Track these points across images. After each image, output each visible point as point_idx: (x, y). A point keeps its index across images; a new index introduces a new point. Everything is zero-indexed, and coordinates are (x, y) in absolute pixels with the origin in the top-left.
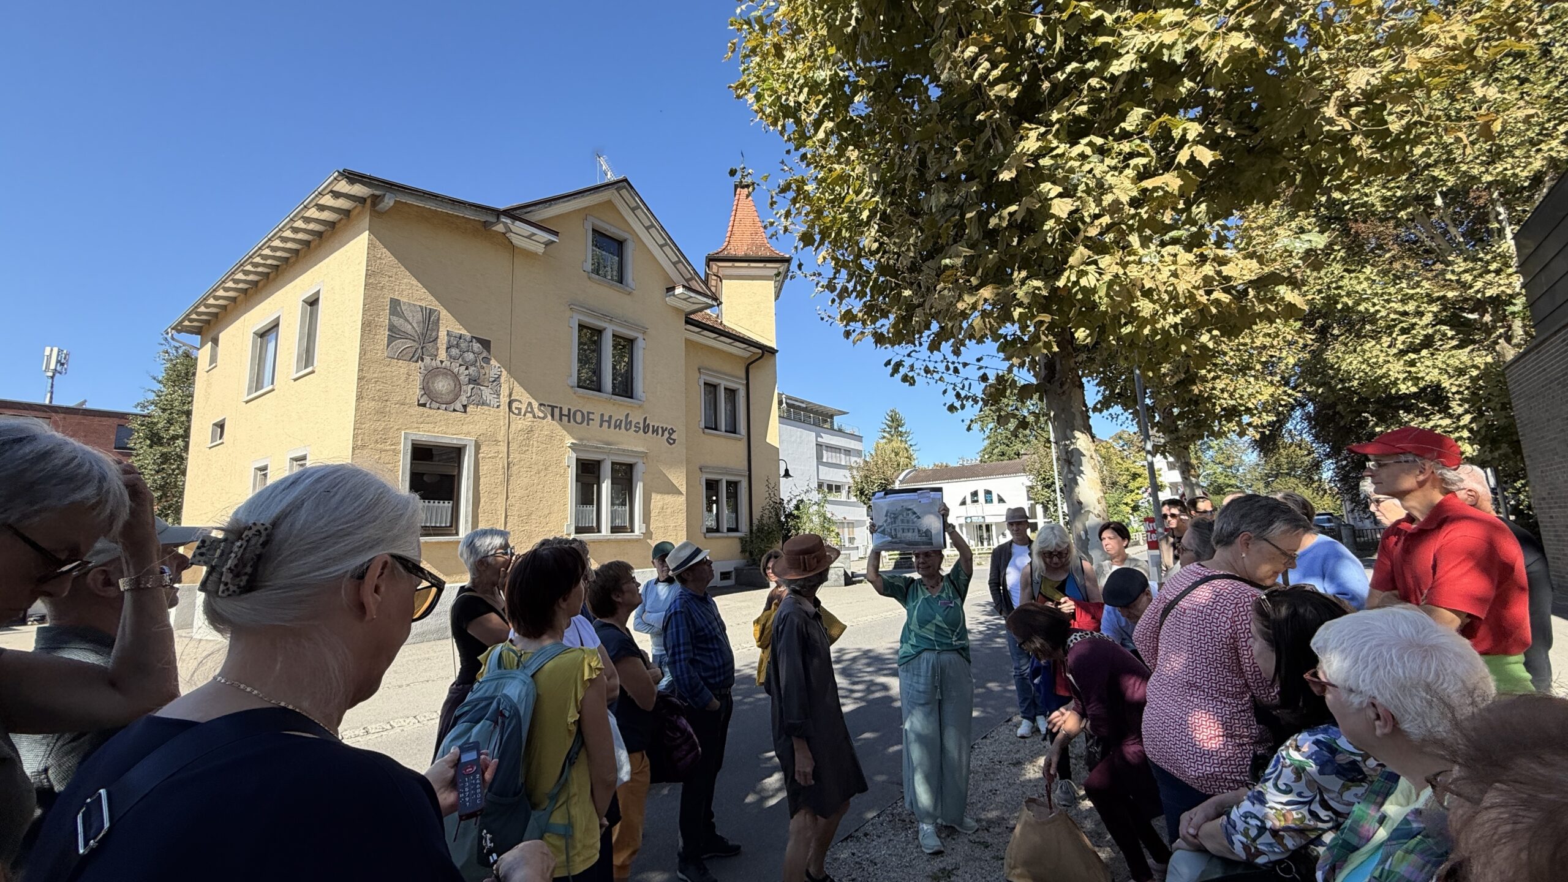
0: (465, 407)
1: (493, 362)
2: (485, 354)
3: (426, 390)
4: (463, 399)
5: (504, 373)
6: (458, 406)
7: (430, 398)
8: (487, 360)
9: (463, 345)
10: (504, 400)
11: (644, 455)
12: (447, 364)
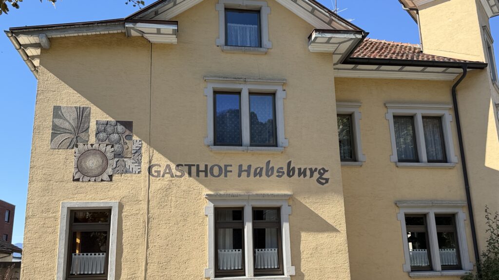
0: (111, 177)
1: (135, 138)
2: (128, 132)
3: (79, 167)
4: (109, 171)
5: (145, 145)
6: (105, 176)
7: (82, 174)
8: (129, 137)
9: (109, 129)
10: (145, 166)
11: (290, 198)
12: (96, 146)
